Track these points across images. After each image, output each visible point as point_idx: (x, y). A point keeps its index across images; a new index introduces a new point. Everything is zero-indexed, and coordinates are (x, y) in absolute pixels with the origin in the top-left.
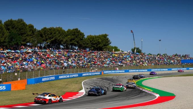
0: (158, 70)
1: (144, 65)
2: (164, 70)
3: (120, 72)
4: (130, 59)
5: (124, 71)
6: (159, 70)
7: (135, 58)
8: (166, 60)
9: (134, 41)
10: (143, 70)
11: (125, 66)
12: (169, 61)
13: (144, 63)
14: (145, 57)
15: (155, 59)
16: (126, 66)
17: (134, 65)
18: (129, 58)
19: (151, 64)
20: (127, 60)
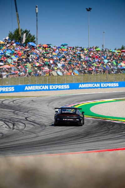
0: (95, 85)
1: (54, 73)
2: (109, 85)
3: (4, 92)
4: (16, 59)
5: (13, 89)
6: (98, 85)
7: (28, 56)
8: (106, 61)
9: (17, 11)
10: (59, 87)
11: (7, 76)
12: (115, 63)
13: (53, 70)
14: (54, 54)
15: (80, 57)
16: (10, 77)
17: (30, 74)
18: (13, 57)
19: (71, 71)
20: (9, 60)
